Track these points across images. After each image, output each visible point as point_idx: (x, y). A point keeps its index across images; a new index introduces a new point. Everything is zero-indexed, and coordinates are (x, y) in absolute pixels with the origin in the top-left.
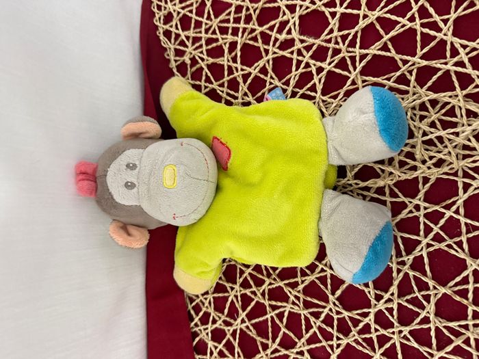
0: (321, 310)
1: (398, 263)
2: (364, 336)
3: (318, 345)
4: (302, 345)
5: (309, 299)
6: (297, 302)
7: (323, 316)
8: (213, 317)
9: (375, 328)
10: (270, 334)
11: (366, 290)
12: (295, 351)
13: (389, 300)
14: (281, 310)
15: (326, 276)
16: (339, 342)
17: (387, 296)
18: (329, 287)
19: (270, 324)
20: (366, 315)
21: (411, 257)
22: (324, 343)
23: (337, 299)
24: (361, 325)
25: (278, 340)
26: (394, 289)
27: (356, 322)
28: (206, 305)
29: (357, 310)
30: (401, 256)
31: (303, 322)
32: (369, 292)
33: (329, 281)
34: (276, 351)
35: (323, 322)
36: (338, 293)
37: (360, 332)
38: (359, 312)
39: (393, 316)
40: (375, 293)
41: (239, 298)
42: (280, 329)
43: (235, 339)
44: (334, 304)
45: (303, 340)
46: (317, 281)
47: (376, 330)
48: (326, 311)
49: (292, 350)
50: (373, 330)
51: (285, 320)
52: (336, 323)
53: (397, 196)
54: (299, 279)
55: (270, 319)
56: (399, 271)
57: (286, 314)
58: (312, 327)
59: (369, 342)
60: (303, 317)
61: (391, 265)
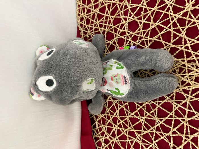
0: (149, 145)
1: (186, 137)
5: (144, 140)
6: (139, 139)
8: (106, 134)
11: (169, 143)
14: (133, 140)
15: (153, 133)
18: (154, 137)
19: (127, 144)
23: (156, 143)
28: (104, 129)
30: (188, 135)
31: (140, 147)
32: (171, 144)
33: (154, 135)
36: (157, 141)
41: (117, 131)
42: (131, 147)
43: (113, 145)
46: (149, 134)
51: (133, 144)
54: (142, 131)
55: (127, 142)
56: (185, 140)
57: (134, 142)
60: (141, 145)
61: (182, 137)
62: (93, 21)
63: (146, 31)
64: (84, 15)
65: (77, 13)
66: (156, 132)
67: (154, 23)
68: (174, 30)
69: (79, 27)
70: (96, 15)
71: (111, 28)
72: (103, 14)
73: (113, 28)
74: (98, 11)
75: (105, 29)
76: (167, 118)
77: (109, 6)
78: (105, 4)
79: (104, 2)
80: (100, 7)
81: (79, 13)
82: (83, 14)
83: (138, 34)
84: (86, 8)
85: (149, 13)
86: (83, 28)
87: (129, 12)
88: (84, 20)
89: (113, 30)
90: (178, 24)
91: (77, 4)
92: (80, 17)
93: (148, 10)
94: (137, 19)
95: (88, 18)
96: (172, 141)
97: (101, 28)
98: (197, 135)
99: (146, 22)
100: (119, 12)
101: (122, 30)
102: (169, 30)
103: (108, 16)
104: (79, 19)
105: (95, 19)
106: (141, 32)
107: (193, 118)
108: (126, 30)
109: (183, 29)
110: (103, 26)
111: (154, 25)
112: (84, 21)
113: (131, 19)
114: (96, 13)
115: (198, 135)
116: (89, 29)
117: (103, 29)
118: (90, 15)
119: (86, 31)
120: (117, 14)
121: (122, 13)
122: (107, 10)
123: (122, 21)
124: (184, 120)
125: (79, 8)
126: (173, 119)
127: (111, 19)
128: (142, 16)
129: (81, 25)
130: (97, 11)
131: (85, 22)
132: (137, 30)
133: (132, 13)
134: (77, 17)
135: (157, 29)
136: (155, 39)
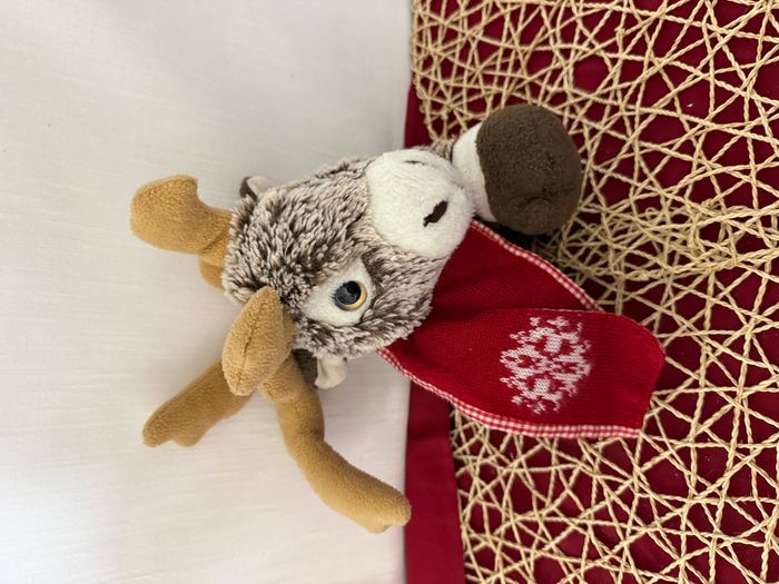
0: (620, 480)
1: (738, 450)
2: (669, 531)
3: (607, 523)
4: (587, 516)
5: (607, 462)
6: (591, 461)
7: (621, 489)
9: (687, 526)
10: (551, 492)
11: (686, 473)
12: (577, 521)
13: (713, 495)
14: (570, 466)
15: (636, 439)
16: (635, 528)
17: (711, 488)
18: (638, 454)
19: (553, 479)
20: (679, 505)
21: (759, 448)
22: (615, 523)
23: (646, 473)
24: (669, 516)
25: (558, 501)
26: (724, 481)
27: (663, 510)
29: (668, 494)
30: (746, 442)
31: (594, 489)
32: (690, 476)
33: (639, 448)
34: (553, 514)
35: (620, 497)
36: (648, 465)
37: (665, 525)
38: (669, 497)
39: (715, 518)
40: (698, 481)
42: (563, 489)
43: (506, 483)
44: (639, 478)
45: (590, 512)
46: (624, 443)
47: (688, 529)
48: (627, 484)
49: (574, 520)
50: (683, 527)
51: (572, 479)
52: (635, 503)
53: (759, 359)
55: (553, 473)
56: (736, 461)
57: (575, 473)
58: (604, 499)
59: (676, 540)
60: (594, 483)
61: (727, 448)
62: (462, 65)
63: (629, 87)
64: (436, 50)
65: (411, 44)
66: (645, 437)
67: (656, 60)
68: (718, 77)
69: (419, 87)
70: (474, 46)
71: (521, 85)
72: (496, 43)
73: (525, 83)
74: (481, 33)
75: (501, 89)
76: (681, 389)
77: (515, 16)
78: (503, 11)
79: (499, 5)
80: (485, 20)
81: (420, 45)
82: (430, 47)
83: (606, 96)
84: (441, 28)
85: (640, 29)
86: (430, 90)
87: (577, 31)
88: (436, 66)
89: (527, 90)
90: (731, 57)
91: (413, 14)
92: (423, 56)
93: (637, 17)
94: (603, 49)
95: (446, 60)
96: (694, 465)
97: (488, 87)
98: (774, 443)
99: (632, 57)
100: (546, 31)
101: (554, 89)
102: (702, 76)
103: (511, 47)
104: (418, 63)
105: (470, 60)
106: (616, 91)
107: (762, 387)
108: (568, 88)
109: (747, 72)
110: (496, 80)
111: (656, 63)
112: (433, 69)
113: (584, 53)
114: (474, 38)
115: (776, 442)
116: (451, 91)
117: (494, 88)
118: (455, 46)
119: (439, 100)
120: (538, 37)
121: (554, 35)
122: (509, 29)
123: (554, 61)
124: (733, 395)
125: (421, 28)
126: (701, 392)
127: (520, 57)
128: (619, 39)
129: (425, 82)
130: (478, 33)
131: (436, 72)
132: (603, 85)
133: (586, 32)
134: (412, 57)
135: (666, 78)
136: (657, 109)
